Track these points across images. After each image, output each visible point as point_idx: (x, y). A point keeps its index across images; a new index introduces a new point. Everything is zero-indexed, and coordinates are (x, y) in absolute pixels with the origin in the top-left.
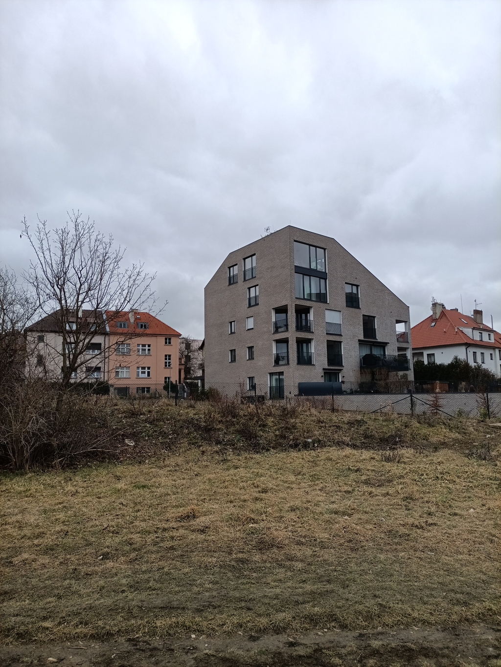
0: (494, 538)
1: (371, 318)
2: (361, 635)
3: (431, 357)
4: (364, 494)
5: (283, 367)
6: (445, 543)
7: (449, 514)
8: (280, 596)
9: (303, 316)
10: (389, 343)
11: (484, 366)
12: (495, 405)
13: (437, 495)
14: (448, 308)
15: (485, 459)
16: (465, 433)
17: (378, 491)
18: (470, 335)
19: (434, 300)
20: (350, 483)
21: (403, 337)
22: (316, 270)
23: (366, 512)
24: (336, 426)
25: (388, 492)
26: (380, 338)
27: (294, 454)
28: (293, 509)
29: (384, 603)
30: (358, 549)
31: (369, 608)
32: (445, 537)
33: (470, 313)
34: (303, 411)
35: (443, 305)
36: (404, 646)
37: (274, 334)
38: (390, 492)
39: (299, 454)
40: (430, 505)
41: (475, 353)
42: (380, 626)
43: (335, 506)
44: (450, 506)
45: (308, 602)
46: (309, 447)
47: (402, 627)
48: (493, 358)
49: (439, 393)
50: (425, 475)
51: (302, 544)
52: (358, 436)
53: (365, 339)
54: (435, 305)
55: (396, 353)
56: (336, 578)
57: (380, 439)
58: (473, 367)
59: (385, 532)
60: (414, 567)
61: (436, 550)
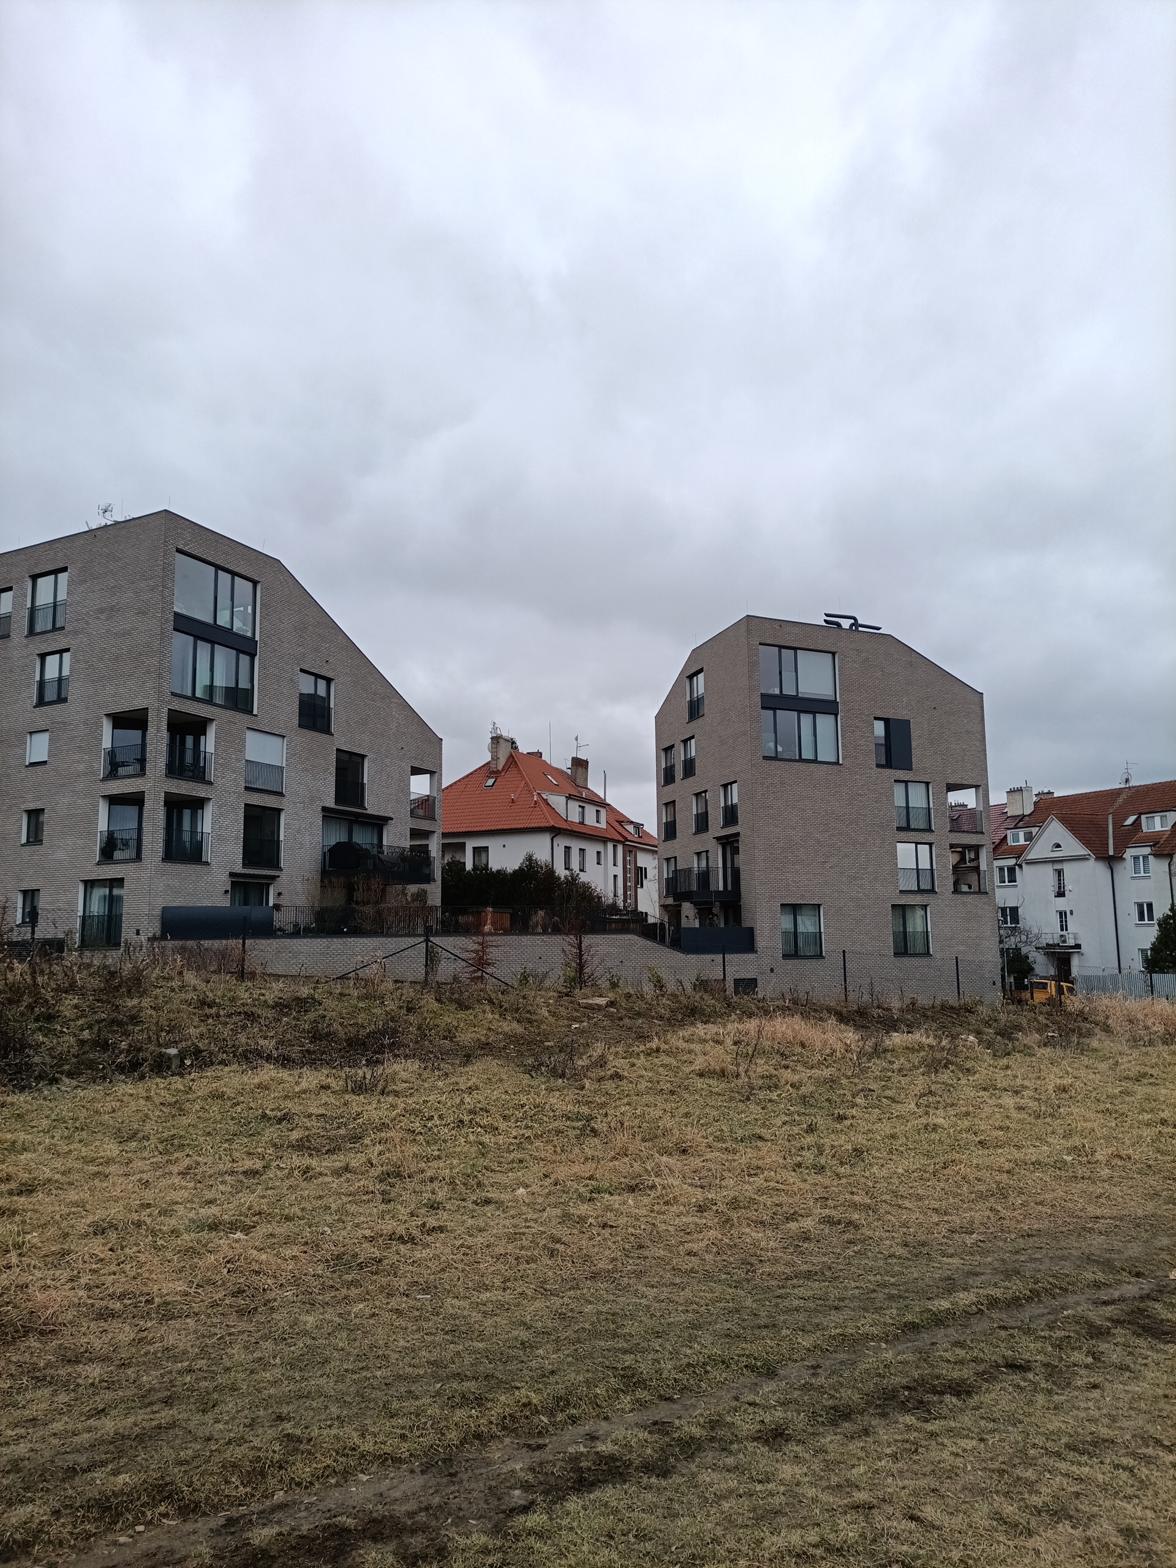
0: (558, 1246)
1: (355, 759)
2: (231, 1522)
3: (480, 856)
4: (290, 1175)
5: (124, 866)
6: (456, 1268)
7: (475, 1203)
8: (26, 1462)
9: (189, 740)
10: (392, 819)
11: (584, 878)
12: (596, 960)
13: (455, 1162)
14: (523, 748)
15: (562, 1076)
16: (530, 1022)
17: (324, 1164)
18: (561, 810)
19: (495, 729)
20: (259, 1150)
21: (424, 807)
22: (229, 631)
23: (288, 1218)
24: (245, 1013)
25: (347, 1165)
26: (373, 805)
27: (125, 1088)
28: (99, 1230)
29: (298, 1432)
30: (256, 1309)
31: (260, 1449)
32: (460, 1256)
33: (564, 764)
34: (164, 978)
35: (513, 743)
36: (330, 1526)
37: (104, 780)
38: (354, 1164)
39: (140, 1089)
40: (436, 1185)
41: (568, 849)
42: (282, 1489)
43: (214, 1210)
44: (479, 1184)
45: (103, 1464)
46: (169, 1068)
47: (333, 1481)
48: (602, 862)
49: (490, 934)
50: (435, 1118)
51: (111, 1315)
52: (298, 1035)
53: (338, 807)
54: (496, 740)
55: (407, 843)
56: (188, 1390)
57: (346, 1041)
58: (563, 878)
59: (327, 1261)
60: (381, 1335)
61: (436, 1287)
